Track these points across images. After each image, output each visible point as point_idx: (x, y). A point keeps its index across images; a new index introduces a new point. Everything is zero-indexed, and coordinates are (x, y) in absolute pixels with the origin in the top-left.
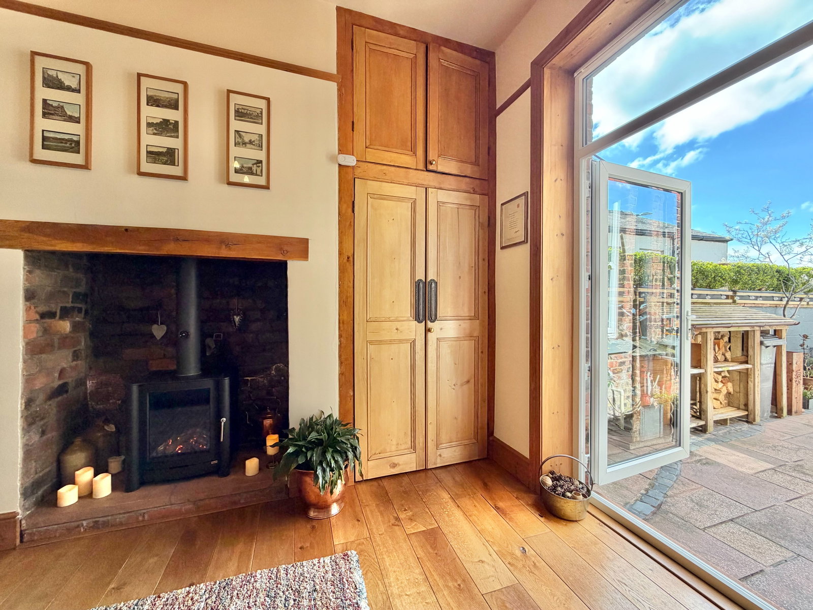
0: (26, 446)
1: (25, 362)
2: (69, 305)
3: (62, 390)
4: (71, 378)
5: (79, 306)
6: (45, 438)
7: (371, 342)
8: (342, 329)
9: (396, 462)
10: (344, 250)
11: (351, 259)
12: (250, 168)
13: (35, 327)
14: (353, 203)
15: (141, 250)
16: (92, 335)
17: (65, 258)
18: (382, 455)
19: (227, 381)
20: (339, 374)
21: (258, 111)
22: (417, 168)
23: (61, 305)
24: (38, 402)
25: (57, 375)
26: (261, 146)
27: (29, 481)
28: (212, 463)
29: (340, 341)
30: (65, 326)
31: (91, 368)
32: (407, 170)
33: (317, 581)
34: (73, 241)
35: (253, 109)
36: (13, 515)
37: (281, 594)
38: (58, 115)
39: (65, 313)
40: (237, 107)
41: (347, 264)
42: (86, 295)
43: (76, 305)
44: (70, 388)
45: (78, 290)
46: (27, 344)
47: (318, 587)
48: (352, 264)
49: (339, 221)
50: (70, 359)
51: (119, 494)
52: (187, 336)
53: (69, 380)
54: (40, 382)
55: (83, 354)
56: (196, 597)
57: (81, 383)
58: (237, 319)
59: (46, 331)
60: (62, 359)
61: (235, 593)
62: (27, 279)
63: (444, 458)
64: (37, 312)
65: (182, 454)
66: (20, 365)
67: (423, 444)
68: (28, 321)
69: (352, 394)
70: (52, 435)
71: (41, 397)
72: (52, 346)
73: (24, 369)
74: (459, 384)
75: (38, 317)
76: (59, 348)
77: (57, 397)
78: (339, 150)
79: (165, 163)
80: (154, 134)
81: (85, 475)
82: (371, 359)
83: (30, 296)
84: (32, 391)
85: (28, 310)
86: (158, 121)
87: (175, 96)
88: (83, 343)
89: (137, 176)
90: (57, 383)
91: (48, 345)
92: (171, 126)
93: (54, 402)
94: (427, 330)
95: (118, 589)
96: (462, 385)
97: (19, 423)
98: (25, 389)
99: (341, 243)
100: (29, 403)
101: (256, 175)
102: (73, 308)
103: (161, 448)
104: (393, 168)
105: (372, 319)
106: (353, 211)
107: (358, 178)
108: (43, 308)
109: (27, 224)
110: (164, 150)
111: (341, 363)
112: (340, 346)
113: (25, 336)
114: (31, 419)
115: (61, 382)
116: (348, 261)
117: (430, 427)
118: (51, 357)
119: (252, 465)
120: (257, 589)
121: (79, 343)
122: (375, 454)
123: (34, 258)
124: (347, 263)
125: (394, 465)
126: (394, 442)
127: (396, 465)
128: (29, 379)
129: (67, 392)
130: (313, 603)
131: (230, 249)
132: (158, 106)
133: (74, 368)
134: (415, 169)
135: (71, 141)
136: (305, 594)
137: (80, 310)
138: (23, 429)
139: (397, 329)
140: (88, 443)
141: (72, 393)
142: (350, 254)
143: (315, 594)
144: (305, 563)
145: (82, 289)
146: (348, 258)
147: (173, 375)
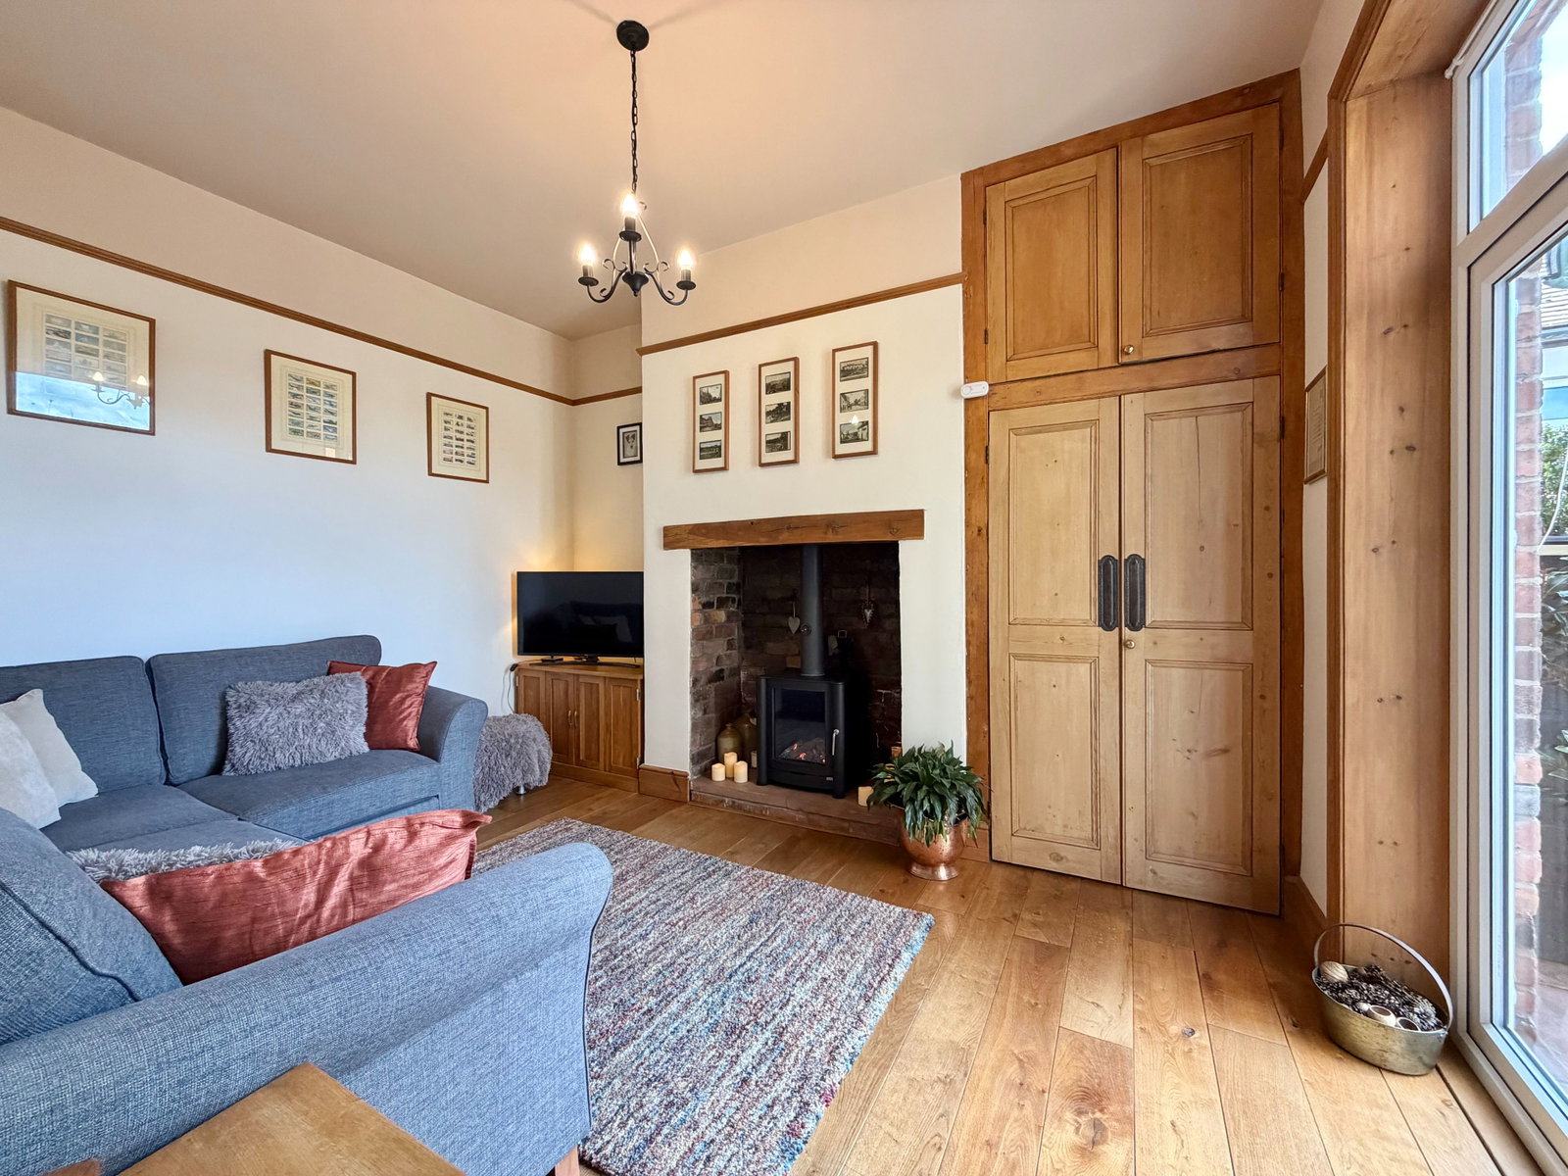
0: (693, 718)
1: (692, 646)
2: (725, 595)
3: (718, 676)
4: (726, 665)
5: (734, 596)
6: (707, 716)
7: (1016, 656)
8: (970, 632)
9: (1062, 854)
10: (974, 518)
11: (984, 532)
12: (856, 434)
13: (699, 616)
14: (987, 448)
15: (763, 542)
16: (745, 626)
17: (719, 553)
18: (1037, 835)
19: (841, 687)
20: (967, 698)
21: (864, 362)
22: (1100, 367)
23: (719, 596)
24: (702, 683)
25: (715, 661)
26: (867, 404)
27: (696, 750)
28: (828, 779)
29: (968, 650)
30: (721, 616)
31: (743, 659)
32: (1081, 375)
33: (876, 918)
34: (718, 539)
35: (859, 362)
36: (685, 776)
37: (838, 910)
38: (707, 426)
39: (722, 603)
40: (843, 365)
41: (979, 539)
42: (738, 585)
43: (729, 595)
44: (726, 674)
45: (731, 581)
46: (693, 630)
47: (872, 922)
48: (985, 539)
49: (966, 478)
50: (725, 648)
51: (753, 785)
52: (809, 632)
53: (725, 667)
54: (702, 666)
55: (736, 643)
56: (776, 881)
57: (735, 672)
58: (868, 613)
59: (707, 620)
60: (719, 647)
61: (804, 892)
62: (693, 575)
63: (1162, 878)
64: (700, 603)
65: (803, 761)
66: (689, 648)
67: (1116, 839)
68: (694, 611)
69: (986, 729)
70: (712, 715)
71: (703, 680)
72: (711, 633)
73: (691, 652)
74: (1201, 749)
75: (701, 607)
76: (716, 636)
77: (716, 681)
78: (966, 377)
79: (780, 450)
80: (772, 422)
81: (731, 758)
82: (1017, 681)
83: (695, 589)
84: (697, 672)
85: (694, 600)
86: (774, 407)
87: (787, 376)
88: (736, 633)
89: (759, 468)
90: (715, 669)
91: (708, 632)
92: (784, 410)
93: (713, 686)
94: (1122, 644)
95: (732, 853)
96: (1209, 754)
97: (688, 698)
98: (692, 668)
99: (968, 510)
100: (695, 682)
101: (863, 440)
102: (727, 598)
103: (787, 751)
104: (1052, 379)
105: (1017, 621)
106: (987, 462)
107: (994, 410)
108: (704, 600)
109: (690, 527)
110: (779, 436)
111: (969, 682)
112: (968, 657)
113: (692, 624)
114: (698, 697)
115: (718, 668)
116: (979, 535)
117: (1129, 816)
118: (711, 644)
119: (865, 793)
120: (821, 898)
121: (732, 633)
122: (1025, 829)
123: (699, 557)
124: (977, 537)
125: (1058, 858)
126: (1060, 822)
127: (1062, 858)
128: (695, 662)
129: (723, 678)
130: (860, 930)
131: (837, 533)
132: (774, 392)
133: (729, 656)
134: (1098, 369)
135: (716, 446)
136: (858, 921)
137: (733, 600)
138: (691, 704)
139: (1062, 639)
140: (737, 732)
141: (728, 681)
142: (983, 525)
143: (867, 926)
144: (874, 901)
145: (735, 580)
146: (979, 531)
147: (798, 672)
